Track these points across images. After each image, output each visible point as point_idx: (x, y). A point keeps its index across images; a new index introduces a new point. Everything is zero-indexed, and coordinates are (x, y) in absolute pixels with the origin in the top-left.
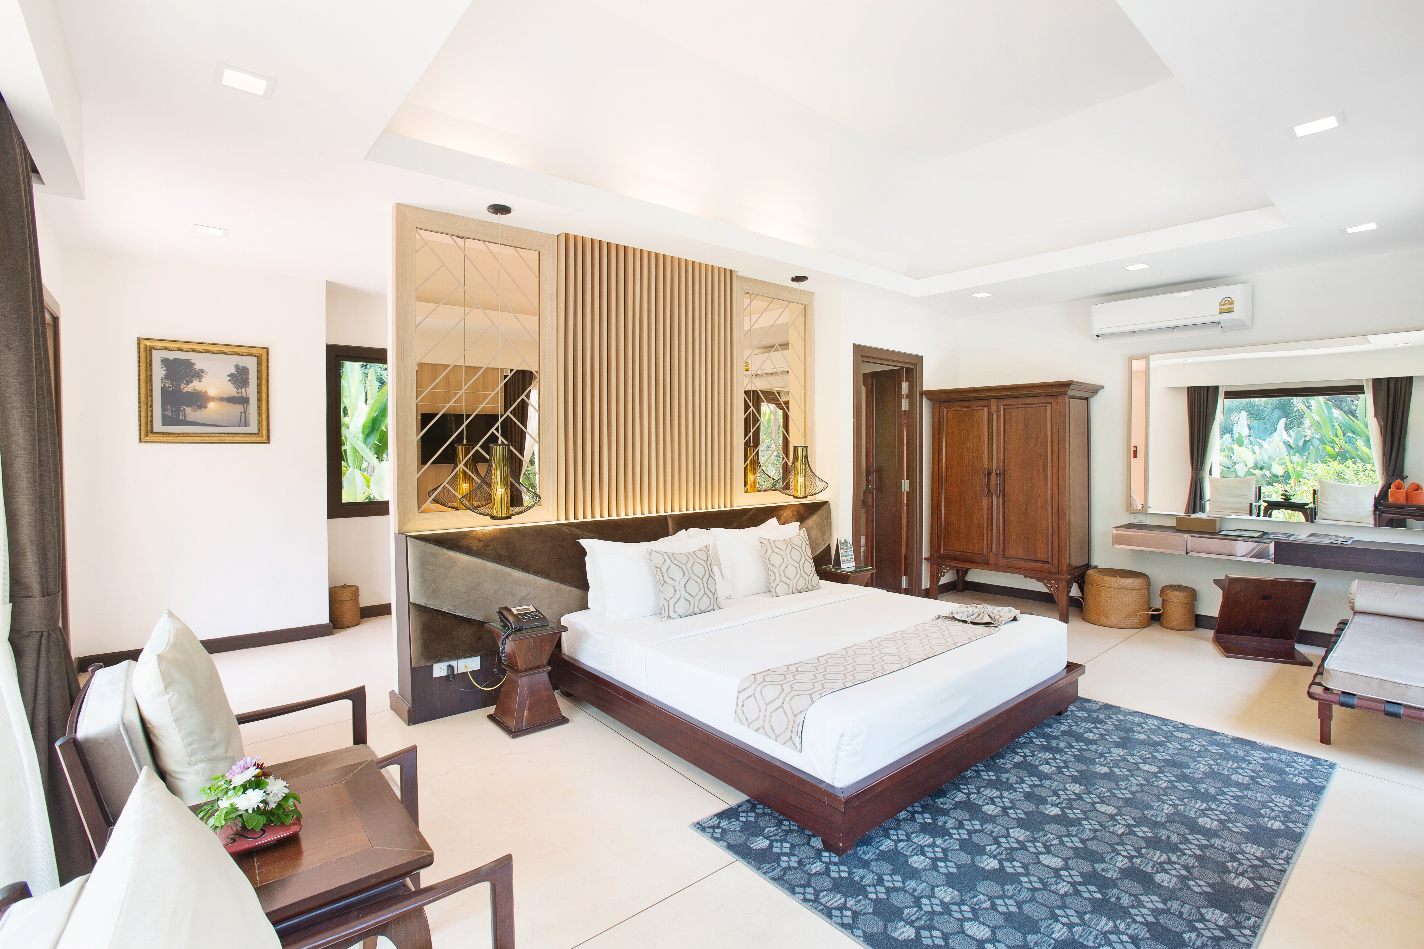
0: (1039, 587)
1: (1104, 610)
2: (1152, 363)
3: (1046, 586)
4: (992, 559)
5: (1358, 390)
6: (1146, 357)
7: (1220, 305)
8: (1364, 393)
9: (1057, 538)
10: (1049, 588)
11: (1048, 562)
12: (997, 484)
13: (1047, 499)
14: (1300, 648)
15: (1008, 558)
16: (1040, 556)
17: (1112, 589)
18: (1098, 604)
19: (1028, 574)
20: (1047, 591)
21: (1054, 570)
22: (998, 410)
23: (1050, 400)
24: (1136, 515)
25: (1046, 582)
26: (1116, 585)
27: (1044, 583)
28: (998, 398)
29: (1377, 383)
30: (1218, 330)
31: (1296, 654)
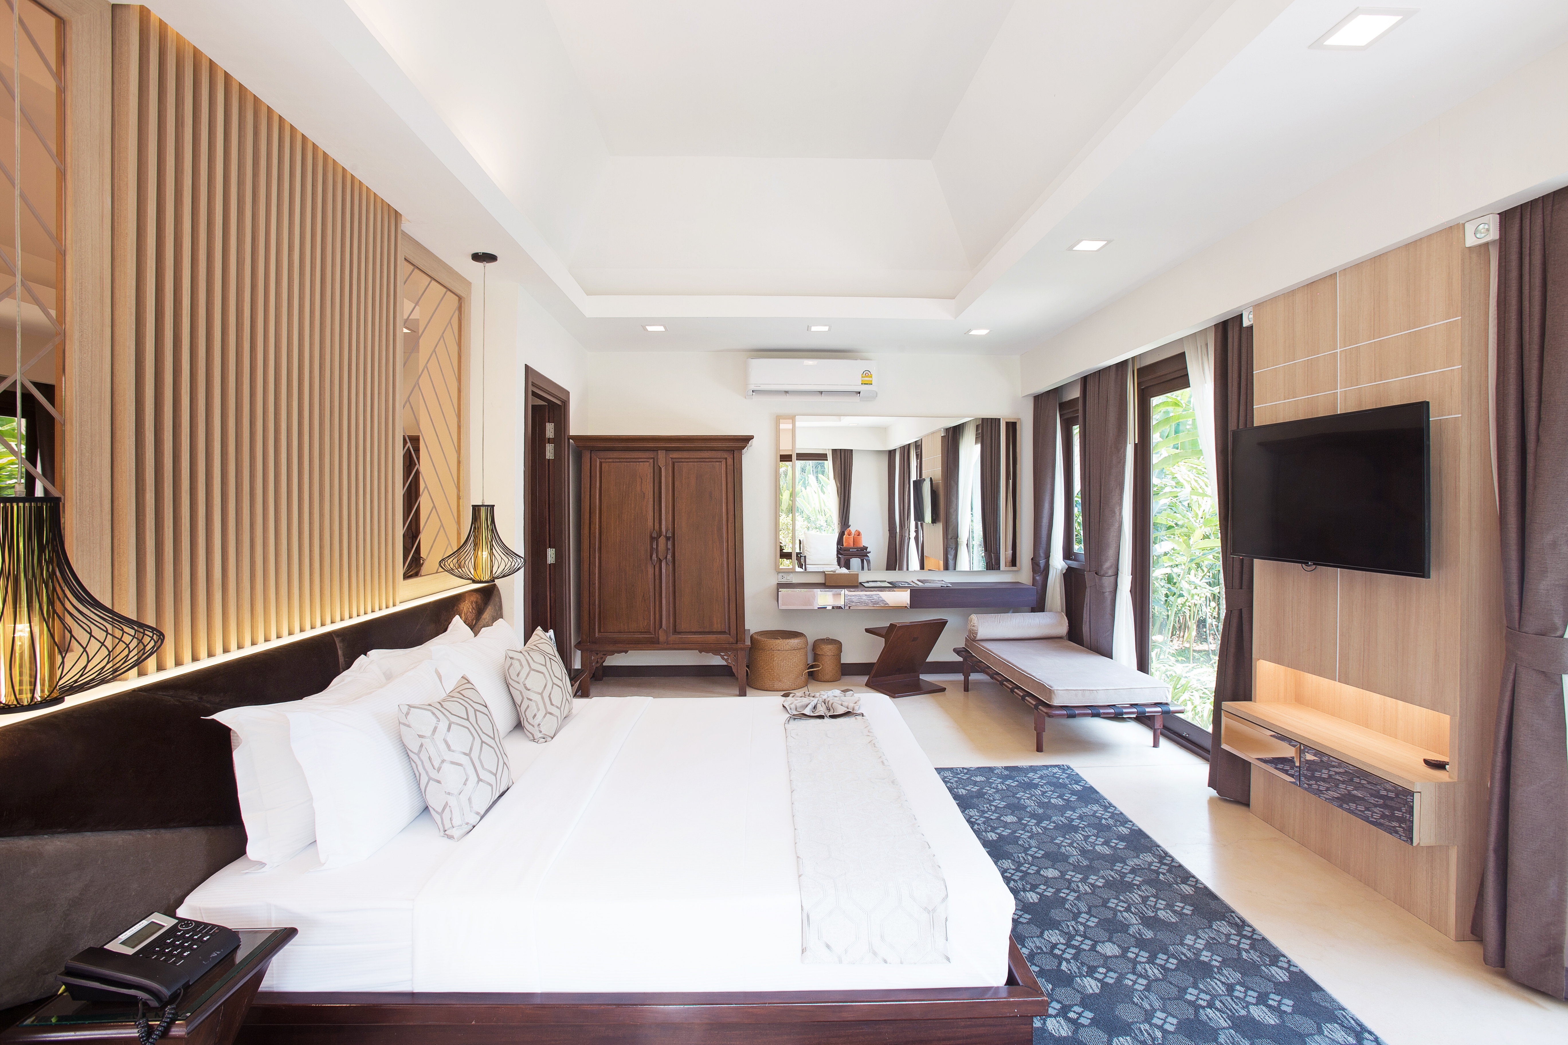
0: (717, 660)
1: (778, 674)
2: (798, 424)
3: (723, 659)
4: (662, 637)
5: (822, 457)
6: (792, 418)
7: (862, 377)
8: (827, 460)
9: (734, 606)
10: (726, 660)
11: (725, 632)
12: (667, 549)
13: (723, 564)
14: (927, 678)
15: (680, 633)
16: (717, 627)
17: (784, 652)
18: (772, 669)
19: (704, 648)
20: (725, 663)
21: (731, 640)
22: (666, 465)
23: (725, 455)
24: (783, 574)
25: (722, 654)
26: (788, 647)
27: (721, 655)
28: (667, 450)
29: (834, 451)
30: (857, 398)
31: (921, 683)
